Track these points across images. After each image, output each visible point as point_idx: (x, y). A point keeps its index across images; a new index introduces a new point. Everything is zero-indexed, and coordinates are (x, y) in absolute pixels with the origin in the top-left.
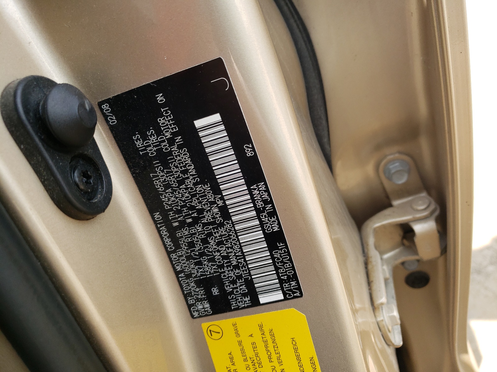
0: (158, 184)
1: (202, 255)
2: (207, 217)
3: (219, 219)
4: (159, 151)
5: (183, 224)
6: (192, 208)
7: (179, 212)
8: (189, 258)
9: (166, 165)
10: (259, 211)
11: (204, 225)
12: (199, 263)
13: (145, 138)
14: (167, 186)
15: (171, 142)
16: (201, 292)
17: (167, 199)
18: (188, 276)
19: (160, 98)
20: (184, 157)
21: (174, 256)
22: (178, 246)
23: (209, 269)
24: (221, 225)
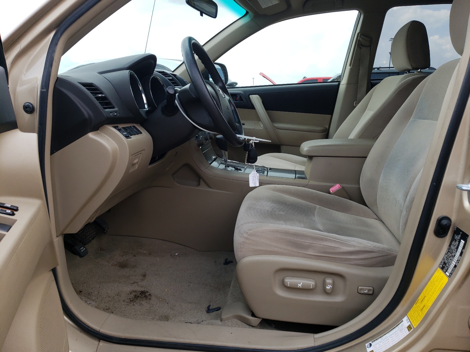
0: (453, 243)
1: (448, 259)
2: (452, 254)
3: (453, 256)
4: (456, 239)
5: (450, 252)
6: (453, 251)
7: (451, 249)
8: (446, 257)
9: (455, 242)
10: (457, 260)
11: (452, 255)
12: (446, 259)
13: (456, 236)
14: (453, 245)
15: (458, 239)
16: (443, 264)
17: (452, 246)
18: (444, 260)
19: (461, 233)
20: (457, 243)
21: (445, 255)
22: (447, 254)
23: (446, 261)
24: (453, 257)
